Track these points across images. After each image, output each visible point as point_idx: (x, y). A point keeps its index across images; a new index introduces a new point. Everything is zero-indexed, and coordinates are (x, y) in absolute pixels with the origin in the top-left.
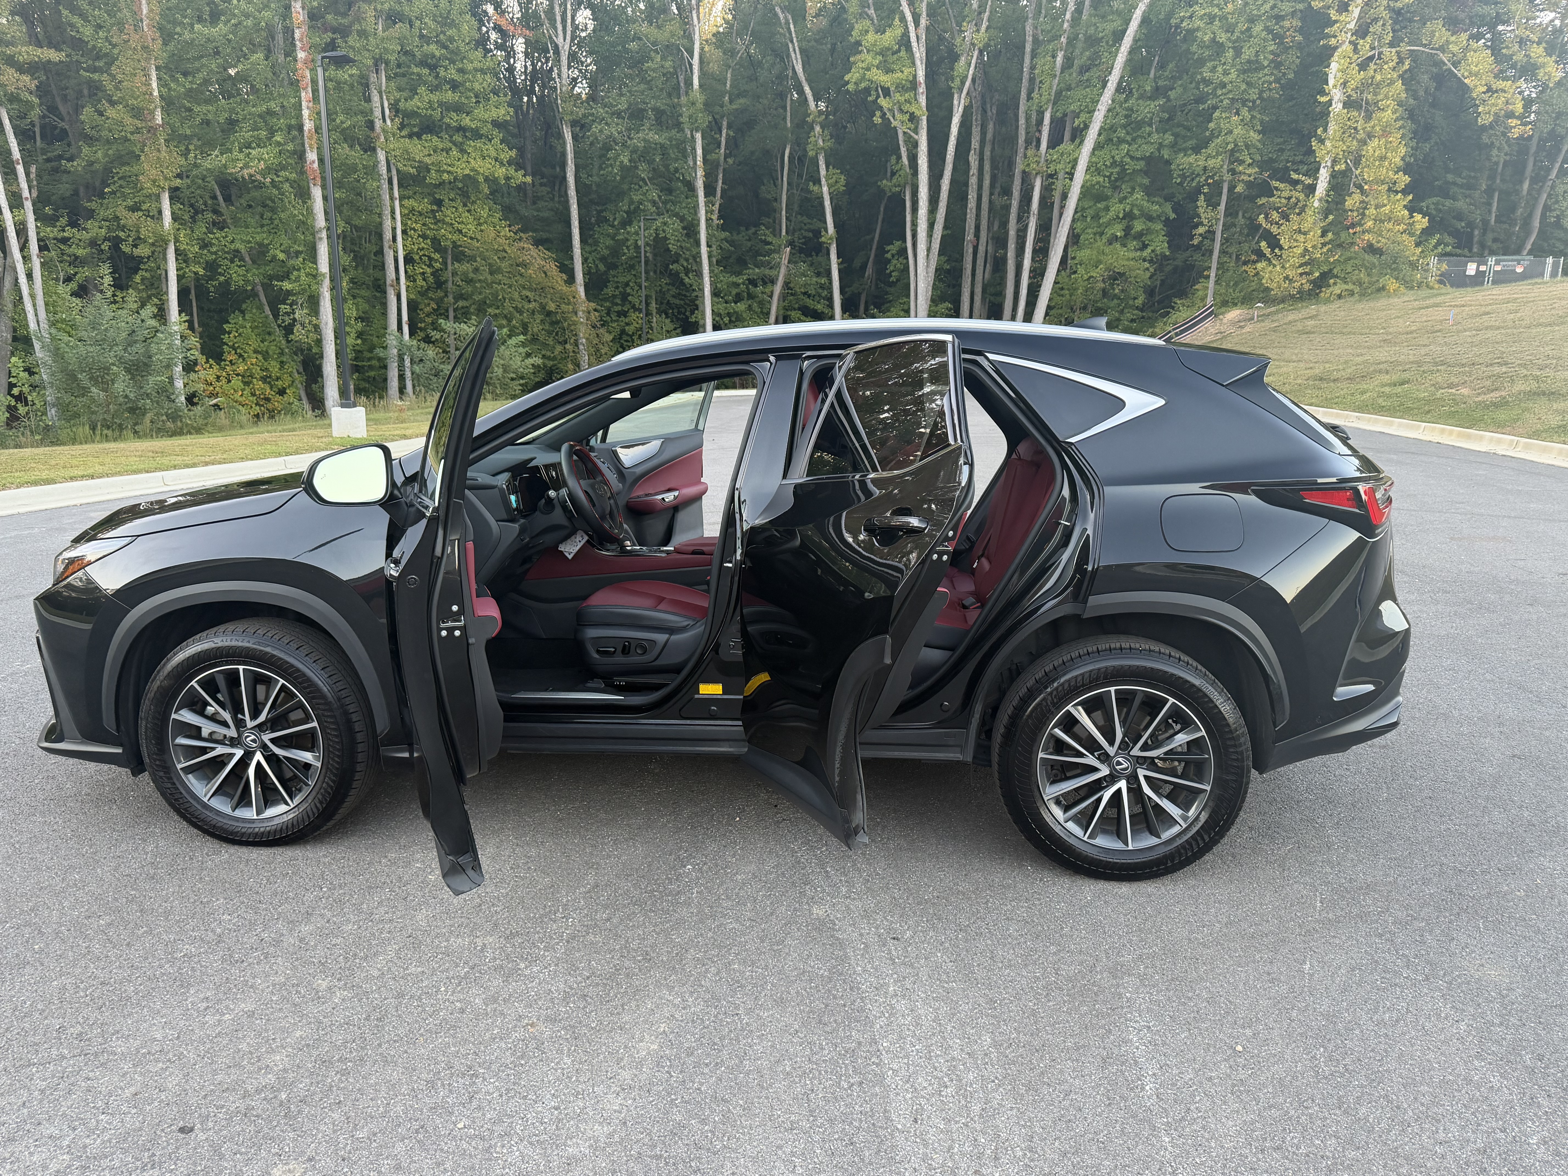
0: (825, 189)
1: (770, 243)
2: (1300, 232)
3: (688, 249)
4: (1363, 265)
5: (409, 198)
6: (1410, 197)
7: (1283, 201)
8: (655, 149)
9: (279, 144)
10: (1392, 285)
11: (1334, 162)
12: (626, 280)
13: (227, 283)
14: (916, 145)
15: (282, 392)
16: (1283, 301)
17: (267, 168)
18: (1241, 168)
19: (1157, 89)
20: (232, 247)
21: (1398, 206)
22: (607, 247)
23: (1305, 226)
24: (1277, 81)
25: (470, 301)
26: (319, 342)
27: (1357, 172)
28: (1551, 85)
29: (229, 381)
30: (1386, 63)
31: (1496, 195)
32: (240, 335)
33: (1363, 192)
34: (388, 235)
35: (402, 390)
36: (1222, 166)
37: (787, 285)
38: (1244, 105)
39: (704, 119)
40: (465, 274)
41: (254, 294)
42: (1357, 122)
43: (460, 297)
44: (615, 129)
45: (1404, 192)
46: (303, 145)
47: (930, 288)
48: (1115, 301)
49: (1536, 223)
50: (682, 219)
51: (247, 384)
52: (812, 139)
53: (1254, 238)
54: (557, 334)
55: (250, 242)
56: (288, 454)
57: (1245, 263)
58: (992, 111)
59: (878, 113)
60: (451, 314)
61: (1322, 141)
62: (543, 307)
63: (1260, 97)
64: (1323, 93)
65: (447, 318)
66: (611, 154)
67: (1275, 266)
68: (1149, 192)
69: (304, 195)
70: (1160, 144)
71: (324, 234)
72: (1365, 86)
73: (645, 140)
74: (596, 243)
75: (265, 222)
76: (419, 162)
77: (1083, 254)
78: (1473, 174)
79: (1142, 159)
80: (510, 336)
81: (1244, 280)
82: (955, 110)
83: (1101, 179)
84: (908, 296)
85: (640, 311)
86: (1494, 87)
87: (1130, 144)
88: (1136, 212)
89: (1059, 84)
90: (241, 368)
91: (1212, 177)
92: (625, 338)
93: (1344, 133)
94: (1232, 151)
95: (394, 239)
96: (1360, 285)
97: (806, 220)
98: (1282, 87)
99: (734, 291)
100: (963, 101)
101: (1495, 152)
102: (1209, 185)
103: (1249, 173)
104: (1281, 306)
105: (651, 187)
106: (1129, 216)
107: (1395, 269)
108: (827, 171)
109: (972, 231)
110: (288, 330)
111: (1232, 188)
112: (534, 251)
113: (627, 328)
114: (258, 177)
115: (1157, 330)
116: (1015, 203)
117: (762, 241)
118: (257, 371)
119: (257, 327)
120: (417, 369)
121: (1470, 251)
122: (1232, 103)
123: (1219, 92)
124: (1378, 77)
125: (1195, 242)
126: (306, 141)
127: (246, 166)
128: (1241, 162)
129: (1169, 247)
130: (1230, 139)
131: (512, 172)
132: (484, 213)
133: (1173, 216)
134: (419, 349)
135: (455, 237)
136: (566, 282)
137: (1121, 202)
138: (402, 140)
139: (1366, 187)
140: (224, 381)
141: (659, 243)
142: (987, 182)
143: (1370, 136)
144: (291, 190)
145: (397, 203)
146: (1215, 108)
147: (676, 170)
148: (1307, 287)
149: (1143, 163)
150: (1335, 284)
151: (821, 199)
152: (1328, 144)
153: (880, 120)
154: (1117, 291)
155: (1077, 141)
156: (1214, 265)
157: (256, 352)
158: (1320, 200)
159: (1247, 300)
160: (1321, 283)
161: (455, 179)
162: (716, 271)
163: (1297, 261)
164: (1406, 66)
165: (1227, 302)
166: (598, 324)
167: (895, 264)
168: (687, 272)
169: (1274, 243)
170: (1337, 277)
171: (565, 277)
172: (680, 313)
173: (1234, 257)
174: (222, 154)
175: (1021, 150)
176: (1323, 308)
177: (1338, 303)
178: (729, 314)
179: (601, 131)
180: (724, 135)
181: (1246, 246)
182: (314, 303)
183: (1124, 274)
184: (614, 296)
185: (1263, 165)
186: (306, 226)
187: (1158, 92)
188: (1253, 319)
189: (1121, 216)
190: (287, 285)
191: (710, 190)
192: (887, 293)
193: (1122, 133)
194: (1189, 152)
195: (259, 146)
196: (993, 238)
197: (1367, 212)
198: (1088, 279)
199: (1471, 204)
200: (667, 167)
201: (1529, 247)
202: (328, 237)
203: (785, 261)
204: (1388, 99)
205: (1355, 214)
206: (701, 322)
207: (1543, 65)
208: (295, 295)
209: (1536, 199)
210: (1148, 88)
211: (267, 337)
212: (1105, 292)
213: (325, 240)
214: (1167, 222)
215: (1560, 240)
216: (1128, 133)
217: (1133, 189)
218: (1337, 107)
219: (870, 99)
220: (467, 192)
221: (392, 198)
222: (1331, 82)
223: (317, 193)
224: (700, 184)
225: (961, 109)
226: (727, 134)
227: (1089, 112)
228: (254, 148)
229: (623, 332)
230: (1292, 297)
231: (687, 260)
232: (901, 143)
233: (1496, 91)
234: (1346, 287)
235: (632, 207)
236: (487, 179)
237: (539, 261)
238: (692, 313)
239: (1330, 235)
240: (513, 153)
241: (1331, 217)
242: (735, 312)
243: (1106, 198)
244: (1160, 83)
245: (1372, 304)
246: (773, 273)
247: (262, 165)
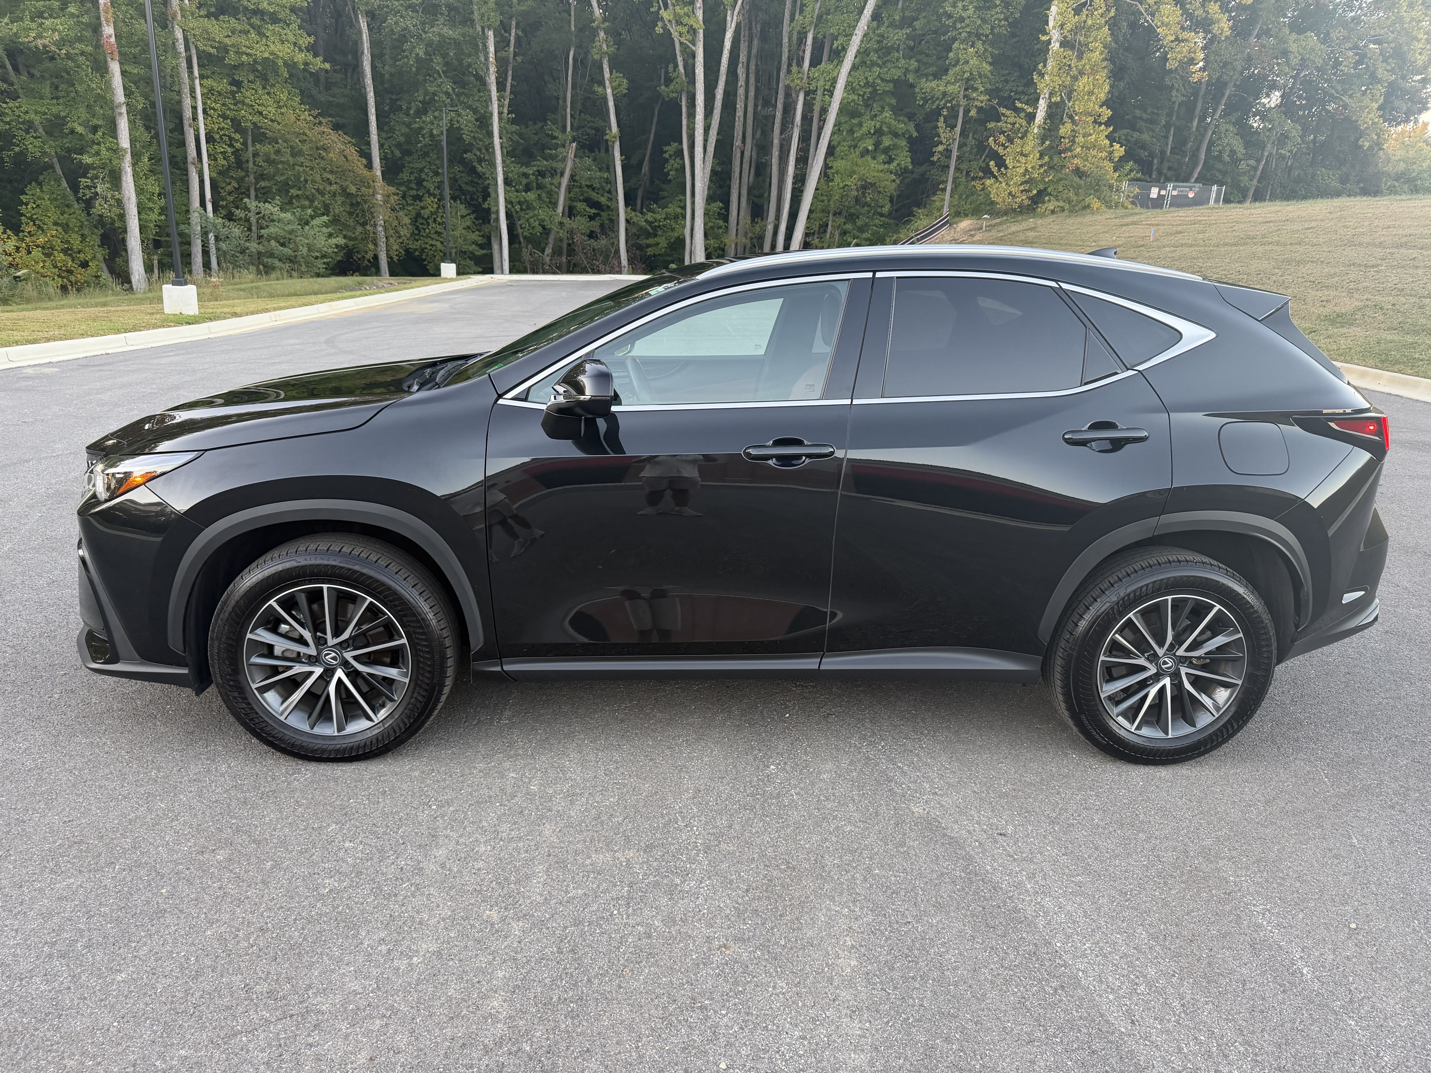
0: (609, 91)
1: (555, 138)
2: (1022, 154)
3: (480, 140)
4: (1072, 186)
5: (207, 78)
6: (1111, 129)
7: (1009, 126)
8: (449, 44)
9: (72, 15)
10: (1096, 204)
11: (1051, 94)
12: (420, 166)
13: (23, 154)
14: (693, 56)
15: (85, 265)
16: (1006, 213)
17: (62, 39)
18: (974, 95)
19: (903, 18)
20: (27, 118)
21: (1100, 136)
22: (402, 135)
23: (1027, 149)
24: (1006, 19)
25: (272, 182)
26: (122, 217)
27: (1070, 104)
28: (1223, 39)
29: (29, 253)
30: (1096, 10)
31: (1172, 130)
32: (38, 206)
33: (1074, 122)
34: (188, 113)
35: (207, 265)
36: (959, 92)
37: (572, 177)
38: (979, 39)
39: (496, 18)
40: (267, 155)
41: (51, 167)
42: (1071, 60)
43: (261, 177)
44: (410, 22)
45: (1107, 124)
46: (98, 18)
47: (706, 188)
48: (866, 208)
49: (1202, 156)
50: (475, 111)
51: (48, 255)
52: (597, 44)
53: (981, 157)
54: (357, 215)
55: (45, 114)
56: (126, 331)
57: (974, 179)
58: (757, 29)
59: (660, 24)
60: (253, 193)
61: (1042, 75)
62: (344, 190)
63: (992, 33)
64: (1046, 33)
65: (249, 197)
66: (406, 46)
67: (1001, 182)
68: (896, 111)
69: (101, 69)
70: (907, 69)
71: (124, 110)
72: (1077, 29)
73: (439, 34)
74: (392, 130)
75: (60, 94)
76: (219, 42)
77: (838, 164)
78: (1156, 111)
79: (890, 81)
80: (312, 217)
81: (973, 194)
82: (728, 25)
83: (856, 98)
84: (684, 194)
85: (435, 197)
86: (1180, 37)
87: (881, 68)
88: (885, 129)
89: (820, 8)
90: (41, 240)
91: (950, 101)
92: (420, 221)
93: (1060, 69)
94: (968, 80)
95: (195, 118)
96: (1070, 202)
97: (589, 118)
98: (1010, 25)
99: (525, 181)
100: (735, 18)
101: (1174, 93)
102: (948, 108)
103: (982, 99)
104: (1005, 218)
105: (446, 80)
106: (879, 132)
107: (1097, 191)
108: (611, 73)
109: (740, 137)
110: (88, 204)
111: (967, 111)
112: (334, 136)
113: (422, 212)
114: (53, 48)
115: (902, 236)
116: (779, 115)
117: (548, 135)
118: (57, 242)
119: (56, 199)
120: (223, 246)
121: (1150, 176)
122: (969, 36)
123: (959, 26)
124: (1090, 22)
125: (935, 158)
126: (102, 14)
127: (39, 36)
128: (976, 89)
129: (912, 162)
130: (967, 68)
131: (311, 57)
132: (284, 97)
133: (915, 134)
134: (224, 226)
135: (256, 119)
136: (365, 166)
137: (872, 119)
138: (201, 20)
139: (1077, 118)
140: (24, 252)
141: (454, 133)
142: (752, 94)
143: (1081, 73)
144: (88, 63)
145: (197, 82)
146: (954, 39)
147: (469, 65)
148: (1026, 202)
149: (891, 85)
150: (1049, 201)
151: (605, 99)
152: (1046, 77)
153: (661, 31)
154: (868, 199)
155: (835, 62)
156: (950, 180)
157: (56, 224)
158: (1039, 127)
159: (976, 212)
160: (1037, 200)
161: (255, 61)
162: (508, 162)
163: (1018, 179)
164: (1112, 14)
165: (960, 213)
166: (397, 207)
167: (672, 165)
168: (480, 161)
169: (1001, 163)
170: (1050, 194)
171: (364, 161)
172: (472, 199)
173: (964, 173)
174: (12, 22)
175: (784, 67)
176: (1039, 222)
177: (1051, 218)
178: (520, 203)
179: (396, 23)
180: (513, 34)
181: (974, 164)
182: (115, 178)
183: (875, 184)
184: (410, 181)
185: (992, 93)
186: (105, 100)
187: (907, 22)
188: (981, 228)
189: (872, 131)
190: (87, 159)
191: (501, 86)
192: (661, 190)
193: (874, 57)
194: (931, 78)
195: (51, 16)
196: (756, 145)
197: (1077, 140)
198: (843, 187)
199: (1153, 137)
200: (461, 62)
201: (1196, 176)
202: (128, 113)
203: (571, 155)
204: (1096, 41)
205: (1067, 141)
206: (493, 209)
207: (1218, 21)
208: (94, 169)
209: (1203, 136)
210: (897, 18)
211: (66, 209)
212: (857, 200)
213: (126, 116)
214: (911, 140)
215: (1219, 171)
216: (879, 57)
217: (883, 108)
218: (1055, 46)
219: (652, 10)
220: (266, 75)
221: (192, 79)
222: (1051, 23)
223: (115, 67)
224: (492, 80)
225: (734, 25)
226: (516, 34)
227: (846, 36)
228: (46, 18)
229: (418, 215)
230: (1014, 210)
231: (480, 150)
232: (678, 52)
233: (1183, 41)
234: (1059, 204)
235: (427, 98)
236: (286, 64)
237: (340, 145)
238: (485, 199)
239: (1047, 158)
240: (311, 39)
241: (1048, 143)
242: (526, 201)
243: (860, 115)
244: (907, 14)
245: (1079, 220)
246: (559, 166)
247: (56, 36)
